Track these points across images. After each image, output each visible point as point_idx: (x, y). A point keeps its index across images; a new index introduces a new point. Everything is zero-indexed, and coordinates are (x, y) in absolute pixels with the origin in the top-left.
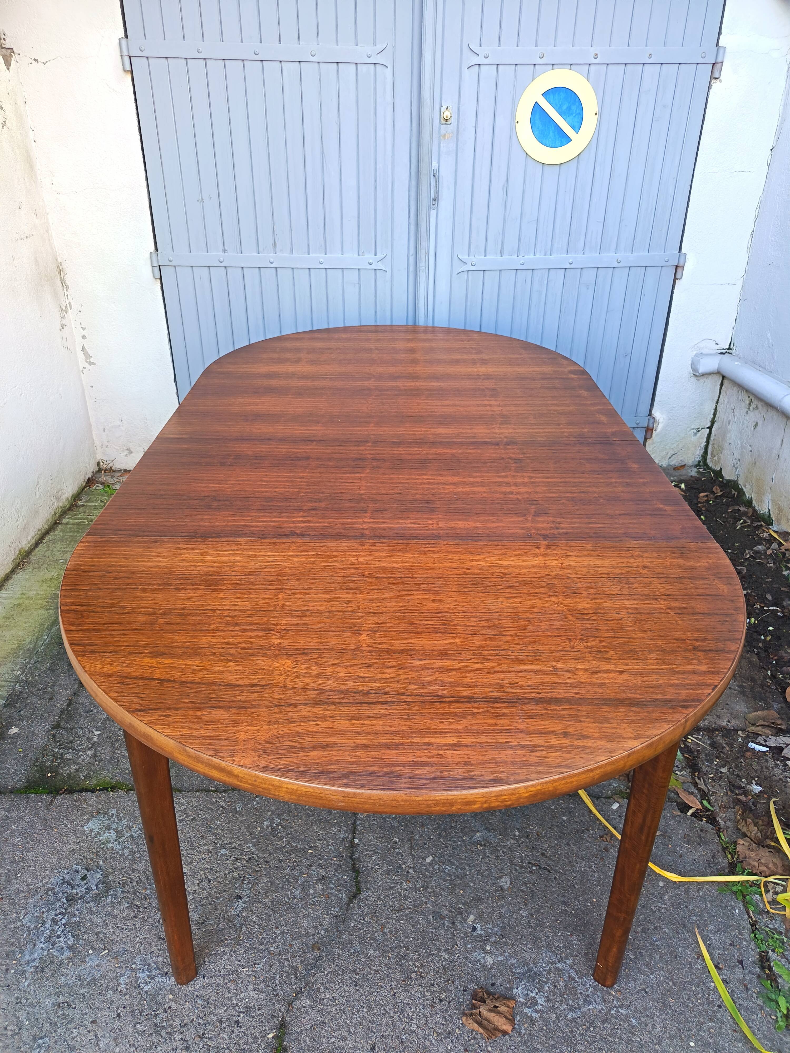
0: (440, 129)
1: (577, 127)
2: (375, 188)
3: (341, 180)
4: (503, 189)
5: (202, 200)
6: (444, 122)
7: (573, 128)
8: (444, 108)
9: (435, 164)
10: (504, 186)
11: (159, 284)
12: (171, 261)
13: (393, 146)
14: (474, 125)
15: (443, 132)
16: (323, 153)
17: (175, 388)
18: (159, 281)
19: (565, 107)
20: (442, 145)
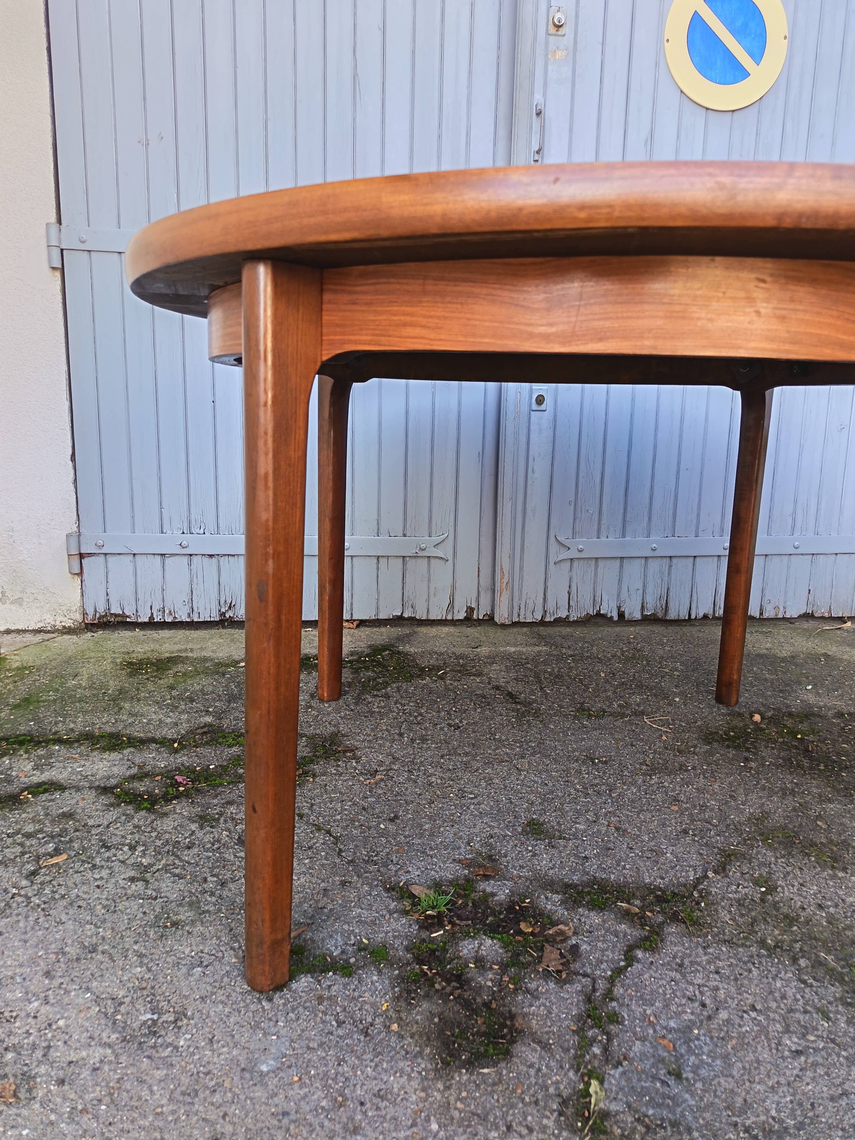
0: (547, 43)
1: (757, 55)
2: (440, 137)
3: (383, 122)
4: (646, 144)
5: (147, 140)
6: (552, 30)
7: (751, 55)
8: (553, 9)
9: (538, 97)
10: (647, 140)
11: (59, 283)
12: (83, 242)
13: (470, 72)
14: (601, 40)
15: (552, 47)
16: (355, 76)
17: (72, 472)
18: (58, 274)
19: (739, 23)
20: (550, 67)
